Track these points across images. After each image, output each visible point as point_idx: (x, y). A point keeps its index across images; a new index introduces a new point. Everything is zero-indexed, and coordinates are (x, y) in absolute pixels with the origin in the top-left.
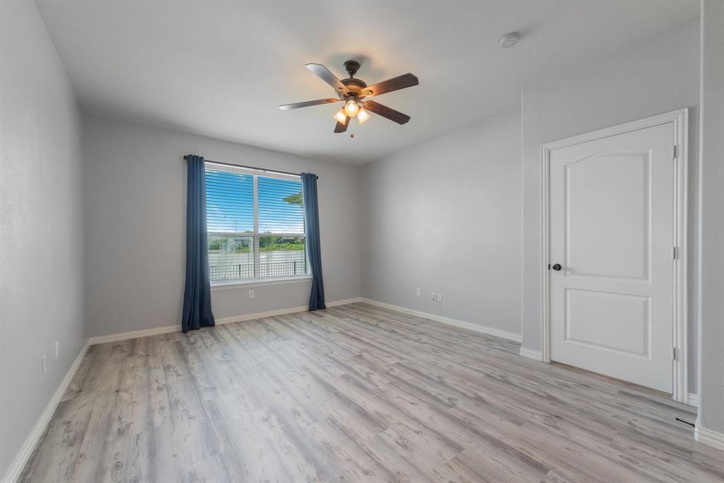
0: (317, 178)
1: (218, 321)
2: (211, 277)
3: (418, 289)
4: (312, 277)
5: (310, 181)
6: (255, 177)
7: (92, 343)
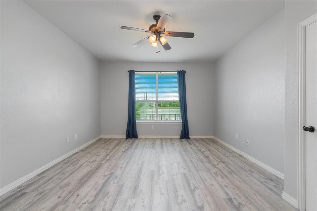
0: (186, 72)
1: (139, 136)
2: (136, 118)
3: (237, 135)
4: (181, 122)
5: (182, 75)
6: (157, 75)
7: (101, 137)
